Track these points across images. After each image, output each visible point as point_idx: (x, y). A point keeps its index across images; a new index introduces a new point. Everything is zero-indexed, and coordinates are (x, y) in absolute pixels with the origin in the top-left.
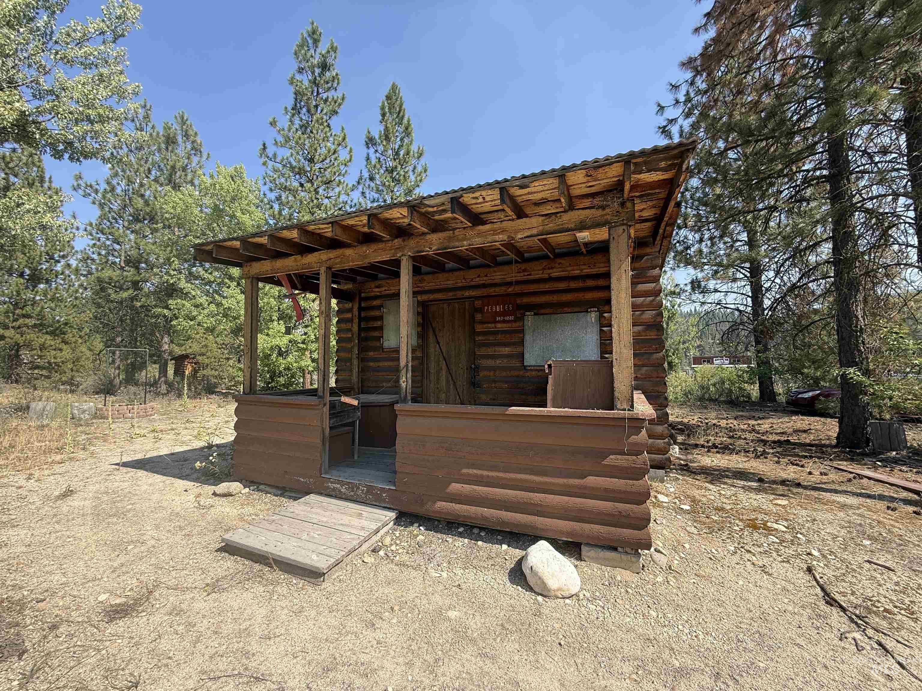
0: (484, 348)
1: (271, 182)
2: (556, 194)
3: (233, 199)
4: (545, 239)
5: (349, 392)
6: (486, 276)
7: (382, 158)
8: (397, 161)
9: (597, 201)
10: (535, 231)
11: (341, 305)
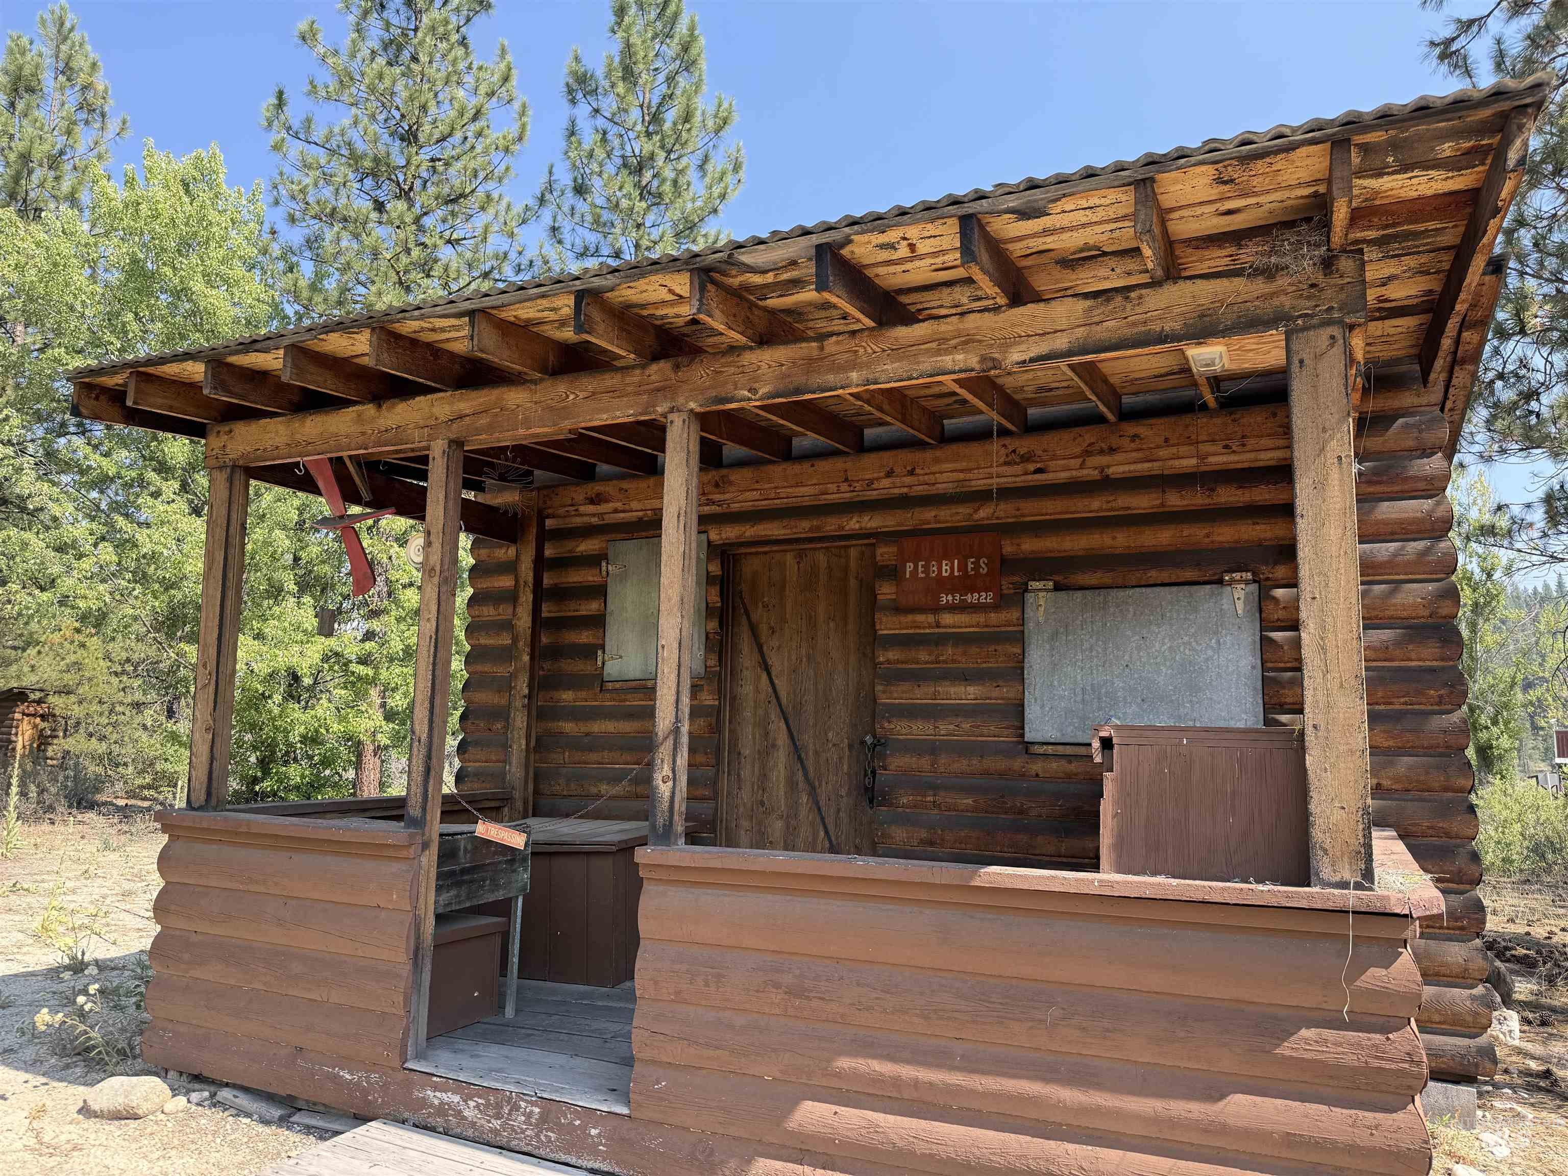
0: (906, 686)
1: (293, 198)
2: (1126, 236)
3: (185, 246)
4: (1092, 363)
5: (498, 809)
6: (912, 473)
7: (613, 130)
8: (656, 138)
9: (1249, 254)
10: (1061, 343)
11: (484, 552)
